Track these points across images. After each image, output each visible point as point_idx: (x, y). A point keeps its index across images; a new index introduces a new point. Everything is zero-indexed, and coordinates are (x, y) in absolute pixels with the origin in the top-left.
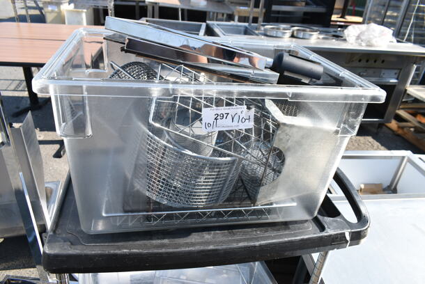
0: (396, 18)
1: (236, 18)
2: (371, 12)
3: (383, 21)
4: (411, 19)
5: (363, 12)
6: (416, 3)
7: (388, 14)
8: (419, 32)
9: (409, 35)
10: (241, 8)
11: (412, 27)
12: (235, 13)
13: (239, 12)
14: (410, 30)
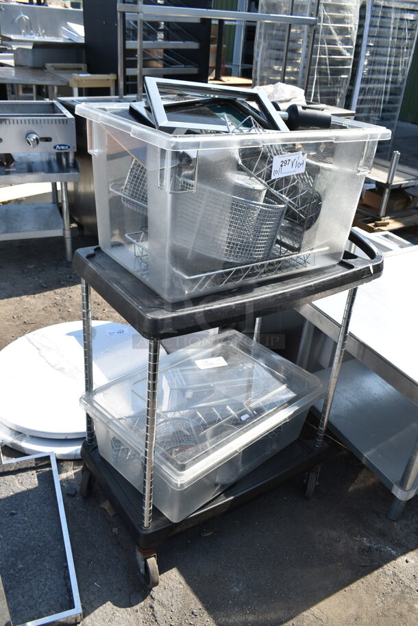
0: (297, 73)
1: (76, 91)
2: (261, 68)
3: (284, 79)
4: (314, 75)
5: (251, 69)
6: (316, 55)
7: (289, 69)
8: (324, 90)
9: (315, 95)
10: (81, 75)
11: (316, 84)
12: (71, 85)
13: (77, 81)
14: (315, 88)
